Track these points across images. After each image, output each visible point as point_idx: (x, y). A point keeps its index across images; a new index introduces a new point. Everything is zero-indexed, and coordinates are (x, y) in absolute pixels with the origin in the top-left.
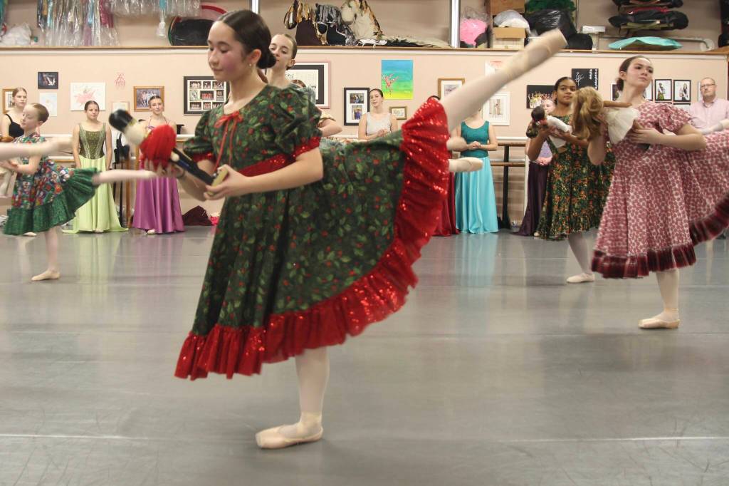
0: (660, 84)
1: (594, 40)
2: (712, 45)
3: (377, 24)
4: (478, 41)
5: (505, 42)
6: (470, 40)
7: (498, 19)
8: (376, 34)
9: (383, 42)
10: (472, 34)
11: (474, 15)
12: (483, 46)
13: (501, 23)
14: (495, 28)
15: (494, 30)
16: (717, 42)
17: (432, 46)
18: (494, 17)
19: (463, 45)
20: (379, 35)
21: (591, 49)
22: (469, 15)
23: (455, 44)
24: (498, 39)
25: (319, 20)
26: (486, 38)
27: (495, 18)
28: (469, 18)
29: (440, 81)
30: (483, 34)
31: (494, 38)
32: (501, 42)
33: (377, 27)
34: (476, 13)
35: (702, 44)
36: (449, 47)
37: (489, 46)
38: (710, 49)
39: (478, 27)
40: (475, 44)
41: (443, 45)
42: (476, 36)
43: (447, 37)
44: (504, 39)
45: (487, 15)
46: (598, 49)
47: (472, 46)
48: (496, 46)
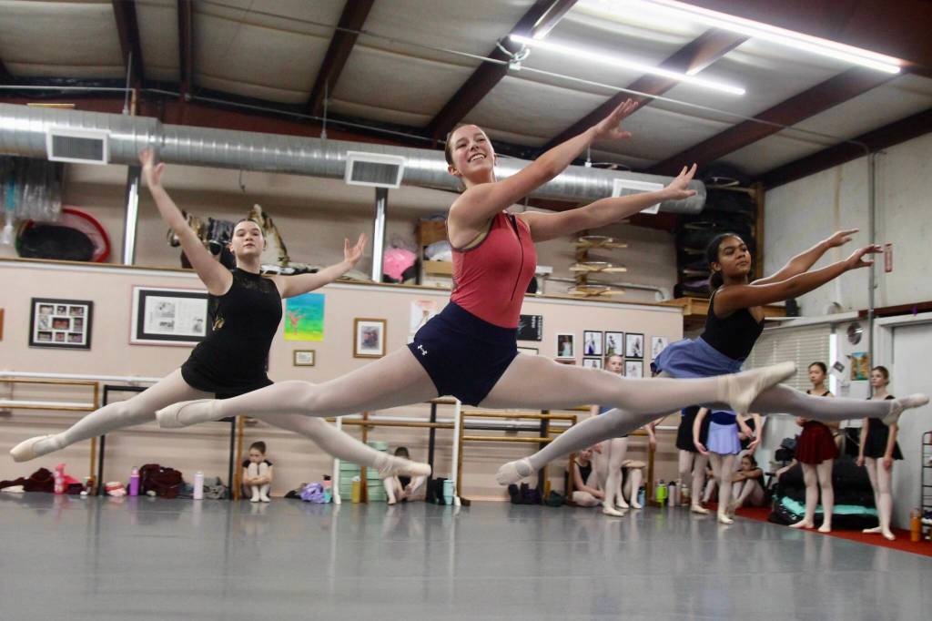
0: (611, 337)
1: (540, 282)
2: (668, 295)
3: (283, 248)
4: (406, 275)
5: (437, 278)
6: (396, 274)
7: (430, 250)
8: (281, 259)
9: (290, 270)
10: (398, 266)
11: (402, 244)
12: (410, 282)
13: (432, 256)
14: (427, 262)
15: (425, 264)
16: (672, 292)
17: (349, 279)
18: (425, 247)
19: (387, 279)
20: (285, 260)
21: (534, 292)
22: (396, 244)
23: (376, 277)
24: (429, 274)
25: (211, 238)
26: (413, 273)
27: (427, 249)
28: (395, 247)
29: (356, 321)
30: (411, 267)
31: (424, 272)
32: (432, 278)
33: (282, 252)
34: (405, 243)
35: (657, 294)
36: (369, 282)
37: (418, 282)
38: (665, 300)
39: (405, 259)
40: (401, 279)
41: (362, 277)
42: (402, 269)
43: (368, 269)
44: (437, 275)
45: (416, 245)
46: (543, 293)
47: (397, 281)
48: (426, 282)
